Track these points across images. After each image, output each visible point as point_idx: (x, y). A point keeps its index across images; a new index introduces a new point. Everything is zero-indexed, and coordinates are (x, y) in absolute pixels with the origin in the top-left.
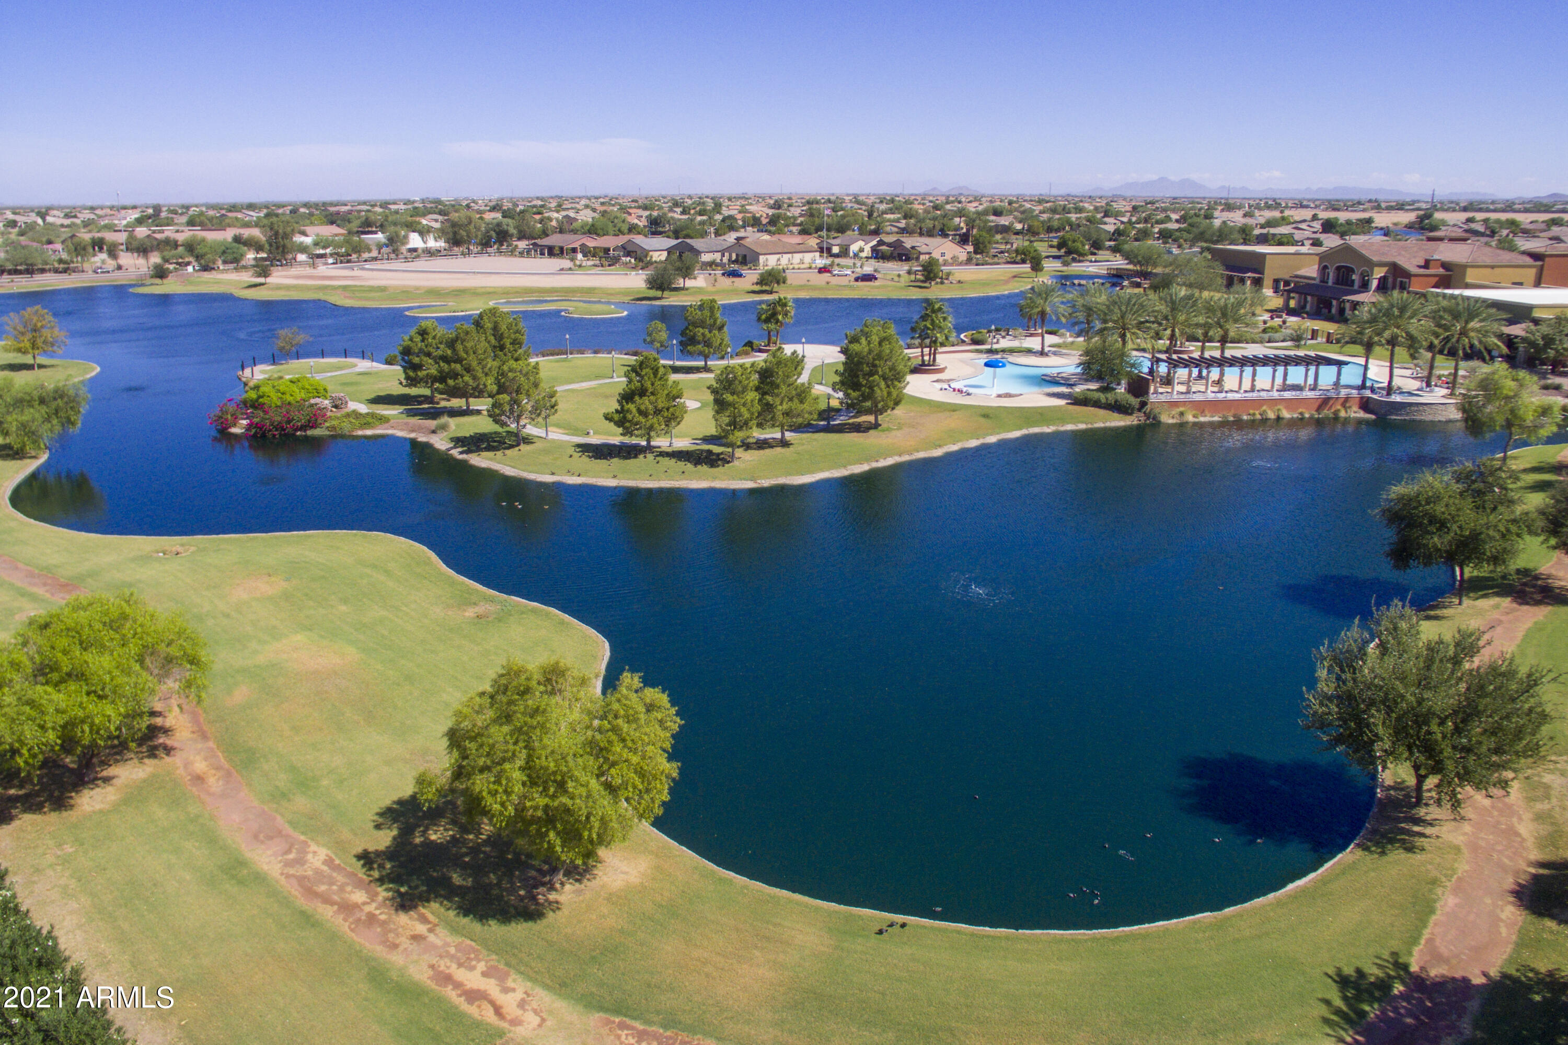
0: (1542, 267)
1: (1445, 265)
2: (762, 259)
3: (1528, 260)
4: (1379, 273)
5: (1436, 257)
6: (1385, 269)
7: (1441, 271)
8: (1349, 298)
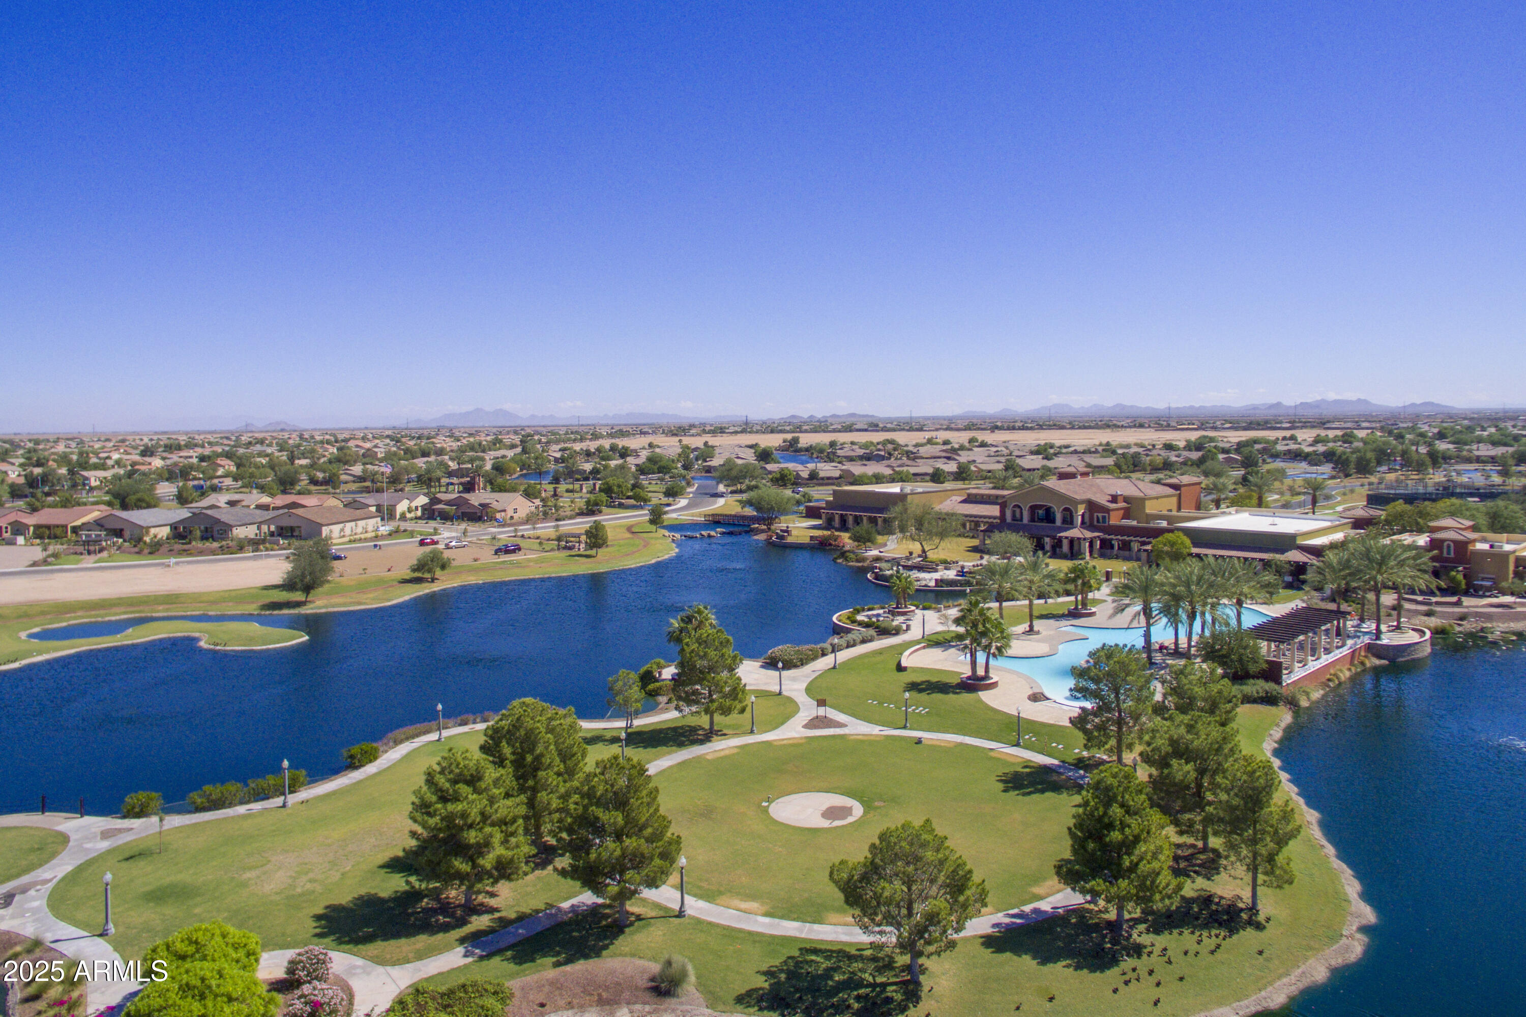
0: (1180, 494)
1: (1126, 499)
2: (325, 531)
3: (1171, 491)
4: (1081, 509)
5: (1119, 493)
6: (1084, 506)
7: (1124, 505)
8: (1061, 534)
